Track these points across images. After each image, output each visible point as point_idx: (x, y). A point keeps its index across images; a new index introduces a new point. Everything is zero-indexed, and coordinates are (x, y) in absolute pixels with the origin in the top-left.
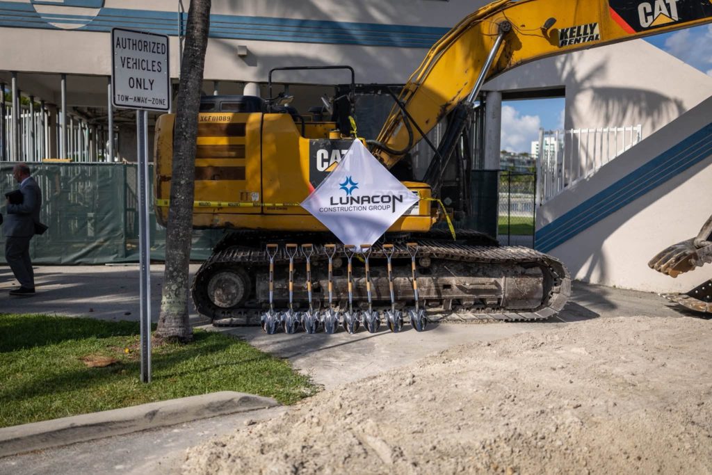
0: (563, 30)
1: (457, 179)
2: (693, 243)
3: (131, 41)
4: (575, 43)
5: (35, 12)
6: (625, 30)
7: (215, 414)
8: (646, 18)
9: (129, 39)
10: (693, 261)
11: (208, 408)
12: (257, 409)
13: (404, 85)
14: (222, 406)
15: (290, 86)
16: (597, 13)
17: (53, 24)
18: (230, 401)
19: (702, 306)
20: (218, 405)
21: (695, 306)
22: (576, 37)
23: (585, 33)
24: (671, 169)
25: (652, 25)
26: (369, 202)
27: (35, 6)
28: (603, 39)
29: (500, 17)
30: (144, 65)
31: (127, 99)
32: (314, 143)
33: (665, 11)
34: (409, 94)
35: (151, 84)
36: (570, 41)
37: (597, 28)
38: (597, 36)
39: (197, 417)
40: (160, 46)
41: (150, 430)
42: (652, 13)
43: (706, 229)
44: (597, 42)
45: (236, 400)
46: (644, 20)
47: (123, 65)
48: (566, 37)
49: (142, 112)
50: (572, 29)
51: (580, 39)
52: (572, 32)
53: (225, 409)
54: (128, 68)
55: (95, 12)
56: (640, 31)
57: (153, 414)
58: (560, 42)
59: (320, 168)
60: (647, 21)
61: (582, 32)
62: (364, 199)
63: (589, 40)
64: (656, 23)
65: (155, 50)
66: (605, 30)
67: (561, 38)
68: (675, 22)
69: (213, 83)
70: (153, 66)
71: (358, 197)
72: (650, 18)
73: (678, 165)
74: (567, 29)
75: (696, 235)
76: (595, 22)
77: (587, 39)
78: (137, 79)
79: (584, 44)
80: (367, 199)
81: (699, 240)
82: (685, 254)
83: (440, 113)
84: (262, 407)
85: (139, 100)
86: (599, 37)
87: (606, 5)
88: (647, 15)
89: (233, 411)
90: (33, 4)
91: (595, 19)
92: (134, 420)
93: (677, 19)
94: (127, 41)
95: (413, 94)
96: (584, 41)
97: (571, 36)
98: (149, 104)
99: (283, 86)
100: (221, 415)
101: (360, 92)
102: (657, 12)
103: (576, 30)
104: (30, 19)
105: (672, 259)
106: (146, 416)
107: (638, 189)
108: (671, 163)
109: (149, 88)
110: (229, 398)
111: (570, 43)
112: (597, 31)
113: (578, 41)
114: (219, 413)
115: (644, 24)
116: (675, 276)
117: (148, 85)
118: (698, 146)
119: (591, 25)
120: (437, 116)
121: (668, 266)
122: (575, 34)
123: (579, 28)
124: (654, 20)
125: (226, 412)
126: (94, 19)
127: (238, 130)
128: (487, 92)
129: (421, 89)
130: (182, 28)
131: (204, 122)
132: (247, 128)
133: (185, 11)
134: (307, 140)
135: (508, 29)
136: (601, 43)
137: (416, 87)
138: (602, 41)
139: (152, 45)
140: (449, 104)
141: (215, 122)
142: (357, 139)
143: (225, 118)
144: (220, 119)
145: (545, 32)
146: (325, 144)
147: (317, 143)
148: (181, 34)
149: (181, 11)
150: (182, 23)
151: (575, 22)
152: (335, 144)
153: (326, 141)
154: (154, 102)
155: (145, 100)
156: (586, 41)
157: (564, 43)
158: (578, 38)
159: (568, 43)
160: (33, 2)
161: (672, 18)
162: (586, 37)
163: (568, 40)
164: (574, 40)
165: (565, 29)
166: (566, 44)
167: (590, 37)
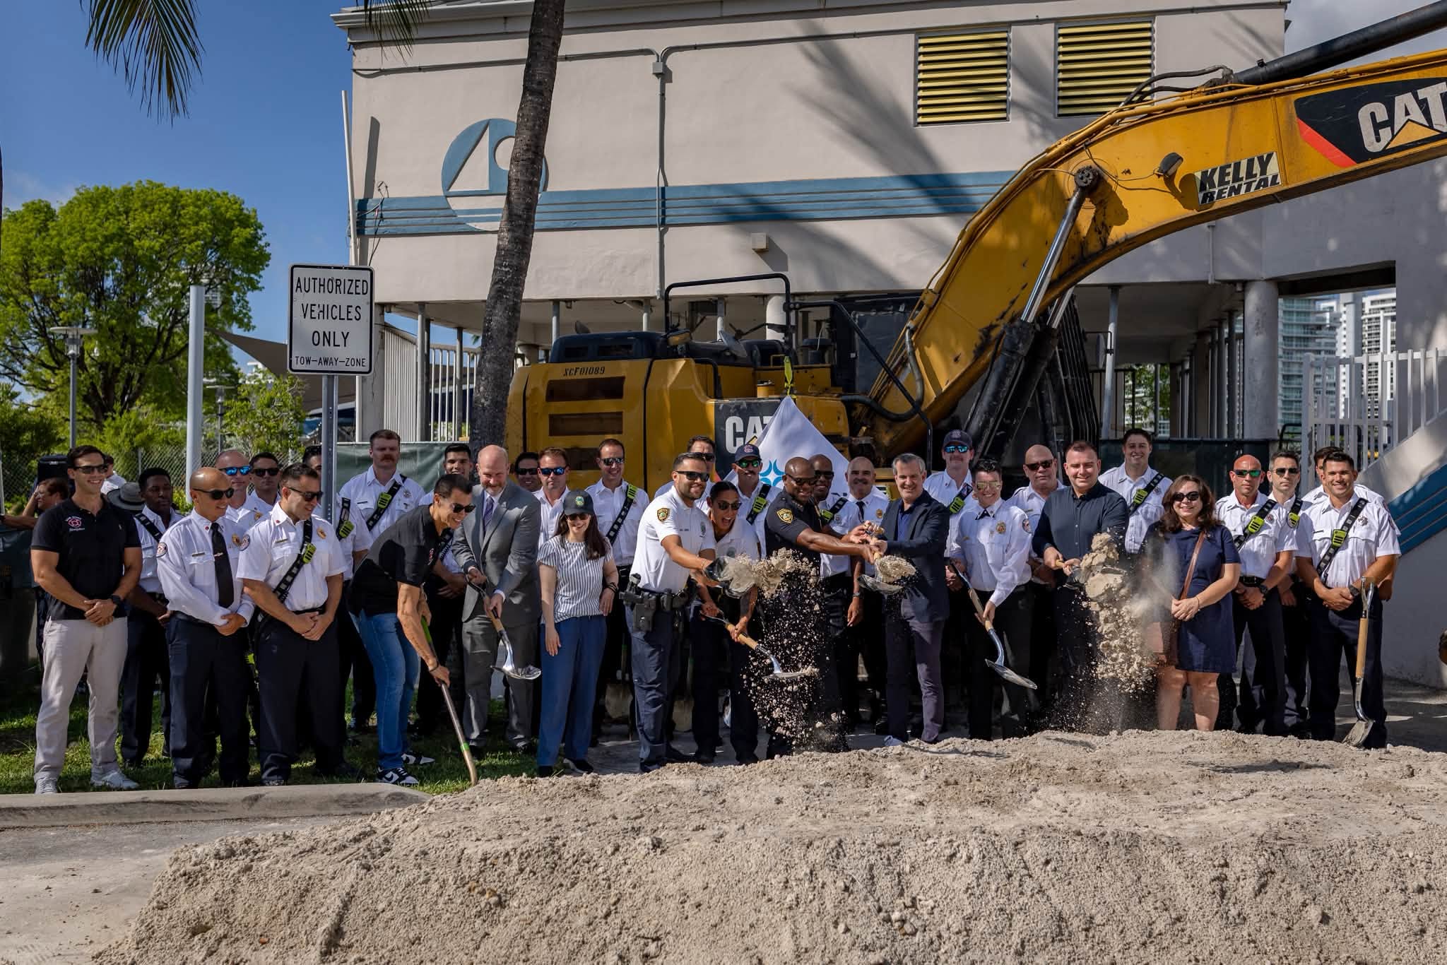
0: (1204, 173)
3: (317, 281)
4: (1230, 195)
5: (449, 208)
6: (1332, 161)
7: (347, 812)
8: (1377, 134)
9: (315, 279)
11: (337, 801)
13: (921, 293)
14: (361, 801)
16: (1271, 134)
17: (472, 225)
18: (373, 796)
20: (354, 799)
22: (1231, 184)
23: (1250, 174)
25: (1392, 145)
27: (449, 199)
28: (1287, 183)
29: (1081, 161)
30: (336, 312)
31: (308, 361)
32: (723, 405)
33: (1417, 114)
34: (927, 307)
35: (345, 338)
36: (1221, 192)
37: (1274, 160)
38: (1275, 177)
39: (318, 812)
40: (360, 284)
41: (247, 819)
42: (1390, 123)
44: (1276, 189)
45: (383, 796)
46: (1373, 138)
47: (305, 315)
48: (1213, 186)
49: (331, 379)
50: (1223, 169)
51: (1240, 186)
52: (1223, 173)
53: (362, 806)
54: (312, 318)
56: (1366, 160)
57: (256, 799)
58: (1201, 196)
59: (730, 448)
60: (1378, 140)
61: (1243, 174)
63: (1258, 187)
64: (1400, 140)
65: (353, 290)
66: (1291, 163)
67: (1203, 187)
68: (1442, 136)
70: (348, 312)
72: (1385, 133)
74: (1214, 171)
76: (1269, 151)
77: (1254, 185)
78: (324, 333)
79: (1248, 197)
83: (979, 342)
85: (326, 361)
86: (1279, 180)
87: (1291, 117)
88: (1377, 127)
90: (447, 197)
91: (1269, 145)
92: (226, 804)
93: (1445, 130)
94: (312, 281)
95: (931, 309)
96: (1248, 189)
97: (1222, 182)
98: (342, 367)
101: (870, 310)
102: (1400, 119)
103: (1231, 170)
104: (442, 220)
106: (244, 800)
109: (342, 344)
110: (372, 792)
111: (1220, 196)
112: (1273, 168)
113: (1237, 191)
114: (352, 810)
115: (1371, 144)
117: (339, 340)
119: (1260, 158)
120: (974, 348)
122: (1230, 178)
123: (1237, 165)
124: (1394, 136)
125: (364, 810)
127: (613, 388)
128: (1245, 284)
129: (946, 301)
130: (664, 212)
131: (569, 377)
132: (626, 384)
133: (670, 184)
134: (712, 402)
135: (1089, 181)
136: (1286, 190)
137: (936, 297)
138: (1285, 187)
139: (348, 284)
140: (996, 326)
141: (584, 377)
142: (788, 397)
143: (597, 370)
144: (591, 371)
145: (1169, 180)
146: (738, 407)
147: (725, 406)
148: (663, 223)
149: (662, 184)
150: (664, 205)
151: (1228, 155)
152: (753, 406)
153: (740, 402)
154: (349, 363)
155: (334, 362)
156: (1252, 190)
157: (1209, 197)
158: (1236, 185)
159: (1215, 196)
160: (447, 194)
161: (1435, 127)
162: (1252, 182)
163: (1216, 190)
164: (1227, 191)
165: (1210, 170)
166: (1212, 198)
167: (1261, 180)
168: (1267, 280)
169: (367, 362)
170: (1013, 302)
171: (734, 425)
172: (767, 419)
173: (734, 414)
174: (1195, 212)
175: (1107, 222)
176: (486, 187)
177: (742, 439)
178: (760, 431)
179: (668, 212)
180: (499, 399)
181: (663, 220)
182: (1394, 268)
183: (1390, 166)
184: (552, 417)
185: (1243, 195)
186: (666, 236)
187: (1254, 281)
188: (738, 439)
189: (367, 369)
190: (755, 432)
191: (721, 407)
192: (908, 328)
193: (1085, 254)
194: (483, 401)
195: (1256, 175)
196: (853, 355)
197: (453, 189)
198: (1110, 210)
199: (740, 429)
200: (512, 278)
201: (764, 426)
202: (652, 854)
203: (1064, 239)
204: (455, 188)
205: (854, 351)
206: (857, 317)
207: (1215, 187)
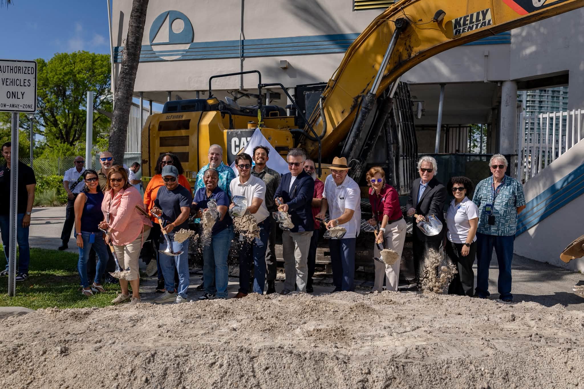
0: (456, 20)
1: (387, 162)
3: (9, 68)
4: (468, 30)
5: (152, 50)
6: (517, 12)
9: (8, 66)
17: (162, 58)
22: (469, 25)
23: (478, 20)
25: (546, 3)
27: (152, 46)
28: (495, 24)
29: (400, 16)
30: (18, 82)
31: (5, 106)
34: (329, 89)
35: (23, 95)
36: (464, 29)
37: (489, 13)
38: (489, 21)
40: (30, 69)
44: (490, 27)
46: (537, 0)
47: (3, 84)
48: (460, 26)
49: (15, 114)
50: (465, 18)
51: (473, 26)
52: (465, 20)
54: (6, 85)
55: (187, 47)
56: (533, 11)
58: (454, 31)
59: (233, 153)
60: (539, 1)
61: (474, 20)
63: (481, 26)
65: (26, 72)
66: (497, 14)
67: (455, 27)
70: (24, 82)
74: (461, 19)
76: (487, 8)
77: (480, 25)
78: (13, 92)
79: (477, 31)
83: (353, 104)
85: (13, 106)
86: (491, 22)
91: (487, 5)
94: (7, 68)
95: (332, 88)
97: (465, 24)
98: (21, 109)
101: (311, 90)
103: (469, 18)
104: (150, 56)
109: (21, 98)
110: (10, 311)
111: (463, 31)
112: (489, 16)
113: (471, 28)
115: (536, 3)
117: (20, 96)
119: (483, 12)
120: (351, 107)
122: (468, 22)
123: (472, 16)
126: (187, 51)
127: (185, 125)
128: (502, 82)
129: (339, 84)
130: (243, 51)
131: (168, 120)
132: (191, 123)
133: (246, 39)
134: (225, 131)
135: (402, 25)
136: (495, 27)
137: (334, 82)
138: (494, 26)
139: (24, 69)
140: (360, 96)
141: (174, 119)
142: (258, 128)
143: (180, 117)
144: (177, 117)
145: (440, 23)
146: (236, 133)
147: (231, 132)
148: (242, 56)
149: (242, 39)
150: (243, 48)
151: (467, 11)
152: (243, 133)
153: (237, 130)
154: (25, 107)
155: (17, 106)
156: (479, 27)
157: (458, 32)
158: (471, 26)
159: (461, 31)
160: (152, 44)
162: (478, 24)
163: (462, 28)
164: (467, 28)
165: (459, 19)
166: (460, 32)
167: (483, 23)
168: (511, 81)
169: (33, 107)
170: (368, 85)
171: (235, 141)
172: (249, 139)
173: (235, 137)
174: (452, 39)
175: (412, 45)
176: (167, 41)
178: (246, 144)
179: (245, 51)
181: (243, 54)
182: (568, 75)
183: (547, 15)
184: (161, 138)
185: (474, 31)
186: (244, 62)
187: (505, 81)
188: (237, 148)
189: (33, 110)
190: (244, 145)
192: (321, 97)
193: (401, 62)
195: (480, 20)
196: (304, 112)
197: (154, 42)
198: (413, 39)
199: (237, 143)
201: (248, 142)
203: (390, 53)
204: (155, 42)
205: (305, 110)
206: (306, 93)
207: (461, 27)
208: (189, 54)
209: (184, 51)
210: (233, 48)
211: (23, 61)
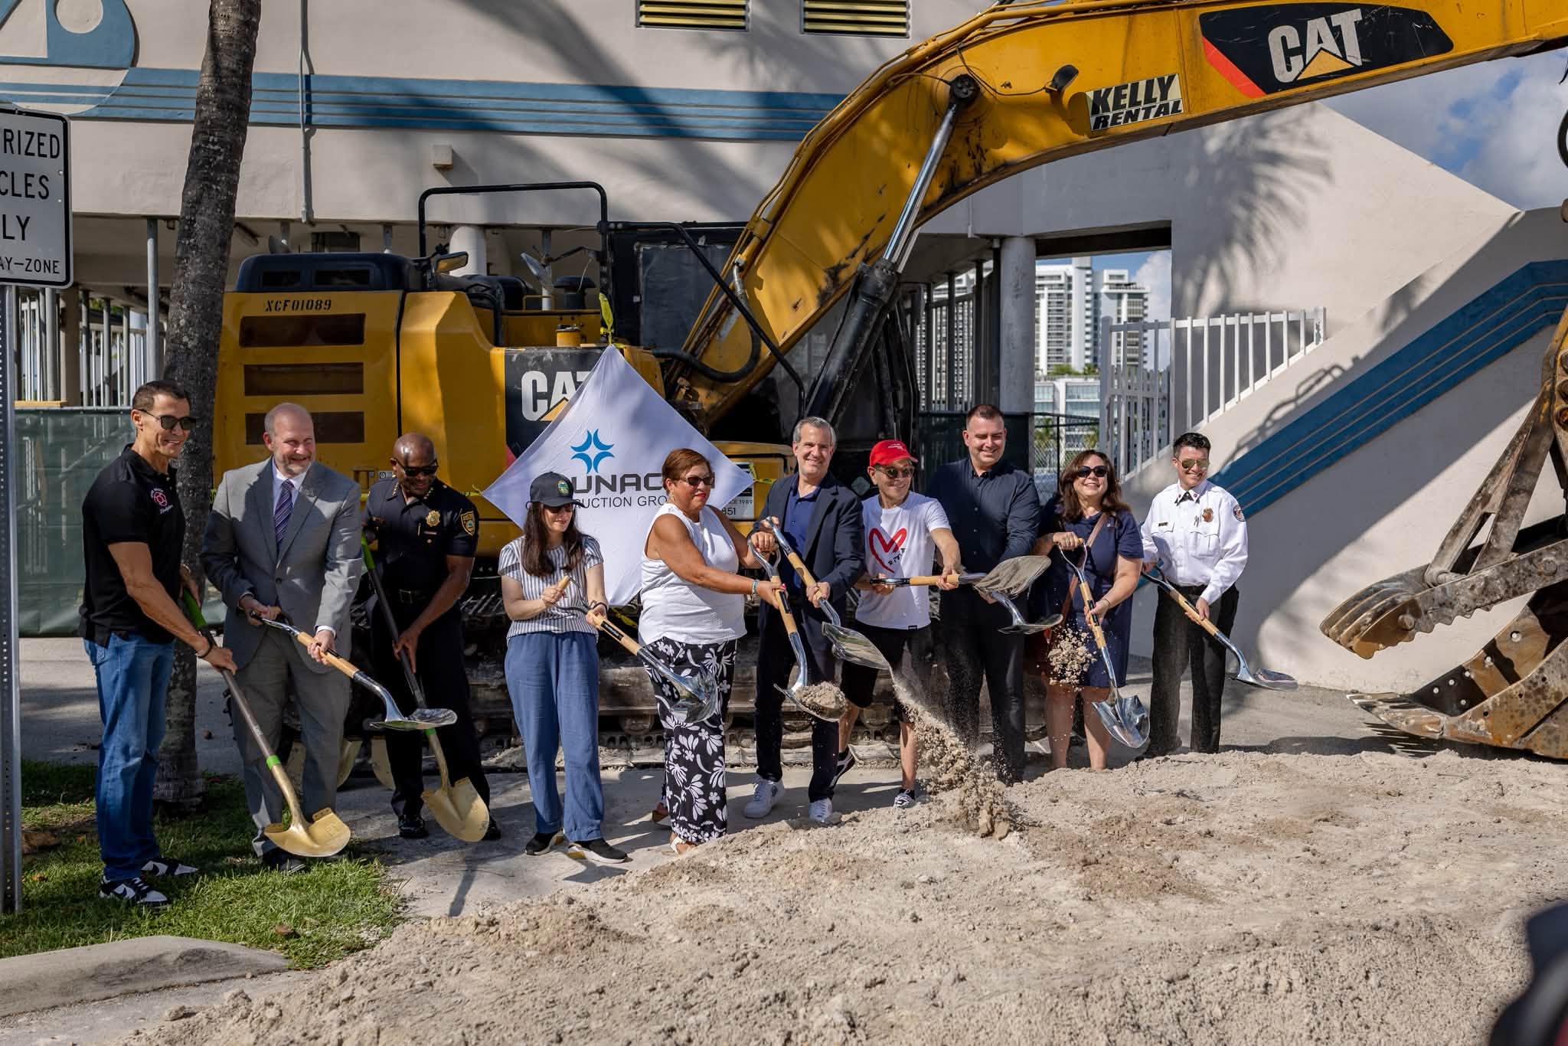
0: (1097, 93)
2: (1423, 579)
4: (1126, 121)
6: (1240, 89)
7: (112, 992)
8: (1288, 61)
10: (1408, 619)
11: (92, 977)
12: (223, 980)
13: (744, 224)
14: (132, 972)
15: (553, 233)
16: (1173, 53)
17: (22, 105)
18: (152, 961)
19: (1431, 724)
20: (122, 969)
21: (1415, 725)
22: (1127, 108)
23: (1149, 98)
24: (1389, 407)
25: (1302, 77)
26: (638, 489)
28: (1189, 112)
29: (951, 69)
30: (6, 184)
32: (516, 356)
33: (1330, 43)
34: (754, 242)
35: (23, 227)
36: (1116, 117)
37: (1176, 83)
38: (1177, 104)
39: (60, 1000)
40: (45, 140)
42: (1301, 50)
43: (1451, 544)
44: (1178, 118)
45: (170, 959)
46: (1284, 66)
48: (1106, 109)
50: (1118, 89)
51: (1137, 111)
52: (1119, 96)
53: (138, 980)
55: (116, 79)
56: (1276, 91)
58: (1093, 120)
59: (528, 414)
60: (1289, 69)
61: (1141, 97)
62: (627, 480)
63: (1157, 114)
64: (1312, 71)
65: (34, 148)
66: (1194, 89)
67: (1095, 110)
68: (1356, 70)
69: (381, 227)
70: (27, 185)
71: (614, 477)
72: (1297, 62)
73: (1404, 397)
74: (1108, 91)
75: (1430, 561)
76: (1171, 73)
77: (1154, 111)
79: (1147, 124)
80: (633, 480)
81: (1436, 569)
82: (1394, 603)
83: (824, 285)
84: (240, 974)
86: (1181, 107)
87: (1194, 32)
88: (1289, 53)
89: (161, 983)
91: (1171, 66)
93: (1359, 63)
95: (762, 243)
96: (1146, 116)
97: (1117, 105)
98: (18, 272)
99: (540, 233)
100: (126, 994)
102: (1312, 47)
103: (1127, 92)
105: (1367, 616)
107: (1316, 454)
108: (1388, 393)
109: (18, 234)
110: (151, 955)
111: (1114, 122)
112: (1175, 93)
113: (1133, 116)
114: (121, 988)
115: (1282, 75)
116: (1368, 655)
117: (13, 228)
118: (1447, 353)
119: (1161, 80)
120: (818, 292)
121: (1357, 631)
122: (1125, 101)
123: (1135, 86)
124: (1305, 66)
125: (141, 987)
126: (115, 93)
127: (349, 330)
128: (1003, 239)
129: (781, 233)
130: (309, 108)
131: (274, 313)
132: (368, 325)
133: (317, 72)
134: (498, 354)
135: (970, 93)
136: (1188, 120)
137: (770, 226)
138: (1188, 116)
139: (25, 139)
140: (846, 266)
141: (299, 313)
142: (611, 346)
143: (319, 305)
144: (309, 305)
146: (539, 359)
147: (521, 357)
148: (308, 122)
149: (306, 71)
150: (309, 98)
151: (1124, 74)
152: (562, 358)
153: (542, 351)
154: (31, 267)
155: (6, 264)
156: (1151, 117)
157: (1102, 122)
158: (1133, 110)
159: (1110, 121)
161: (1348, 59)
162: (1150, 108)
163: (1111, 115)
164: (1123, 116)
165: (1103, 90)
166: (1105, 124)
167: (1161, 107)
168: (1027, 237)
169: (61, 267)
170: (866, 238)
171: (534, 383)
172: (581, 376)
173: (534, 369)
174: (1084, 138)
175: (983, 144)
176: (42, 53)
177: (546, 402)
178: (571, 392)
179: (315, 108)
180: (211, 337)
181: (309, 118)
182: (1169, 229)
184: (249, 370)
185: (1141, 123)
186: (313, 140)
187: (1011, 237)
188: (539, 402)
189: (61, 278)
190: (564, 392)
191: (514, 359)
192: (738, 264)
193: (958, 181)
194: (185, 339)
195: (1155, 100)
196: (637, 299)
198: (986, 131)
199: (542, 388)
200: (225, 160)
201: (577, 384)
202: (854, 1041)
203: (937, 161)
205: (638, 294)
206: (642, 250)
207: (1108, 110)
208: (122, 100)
209: (104, 90)
210: (273, 96)
211: (20, 113)
